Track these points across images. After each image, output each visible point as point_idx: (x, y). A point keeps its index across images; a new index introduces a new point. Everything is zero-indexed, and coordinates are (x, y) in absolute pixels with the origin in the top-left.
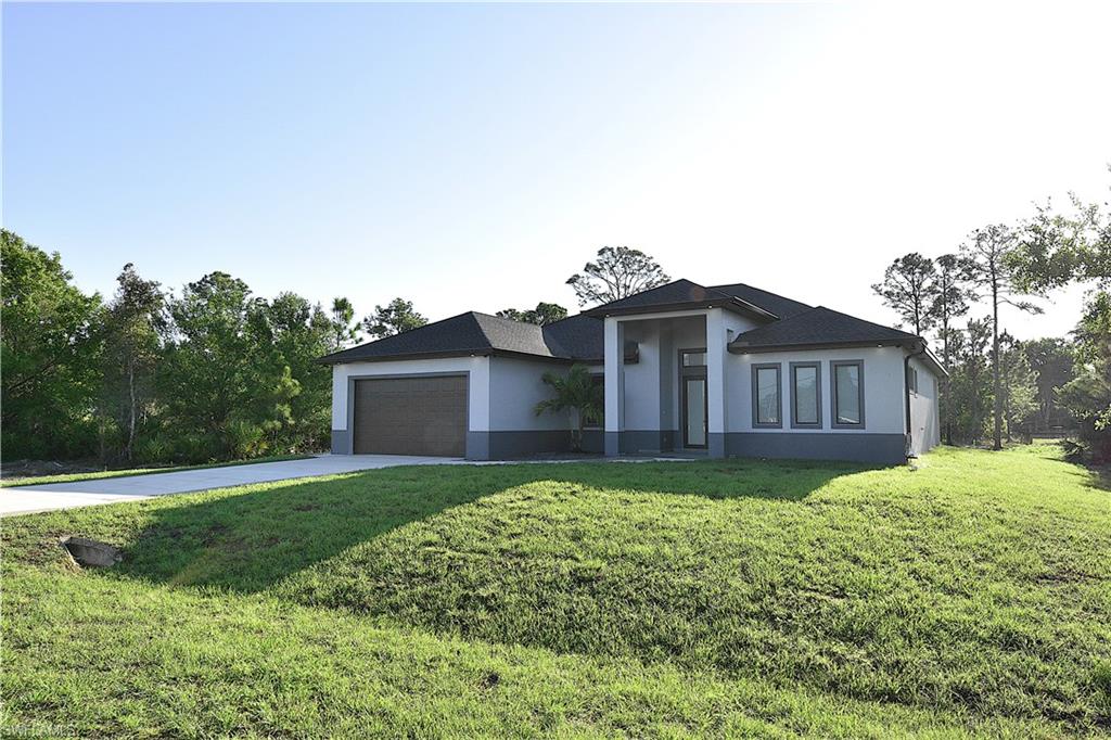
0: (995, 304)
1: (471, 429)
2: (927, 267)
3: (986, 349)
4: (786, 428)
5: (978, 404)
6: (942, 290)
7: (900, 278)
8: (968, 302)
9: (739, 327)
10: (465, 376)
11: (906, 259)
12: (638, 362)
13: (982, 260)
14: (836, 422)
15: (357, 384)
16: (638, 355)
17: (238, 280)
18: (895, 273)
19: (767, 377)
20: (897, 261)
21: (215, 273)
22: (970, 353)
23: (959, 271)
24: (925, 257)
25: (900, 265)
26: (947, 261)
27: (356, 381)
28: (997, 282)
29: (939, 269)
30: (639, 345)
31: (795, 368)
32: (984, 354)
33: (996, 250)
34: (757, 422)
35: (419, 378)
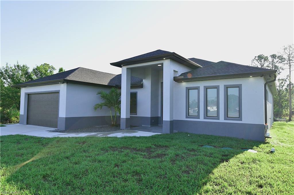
0: (290, 71)
1: (59, 117)
2: (266, 59)
3: (284, 87)
4: (202, 119)
5: (281, 105)
6: (271, 66)
7: (257, 63)
8: (281, 70)
9: (181, 70)
10: (58, 92)
11: (259, 57)
12: (143, 88)
13: (285, 56)
14: (227, 117)
15: (29, 95)
16: (143, 84)
17: (52, 66)
18: (255, 61)
19: (193, 94)
20: (256, 57)
21: (45, 64)
22: (279, 89)
23: (277, 60)
24: (265, 56)
25: (257, 58)
26: (274, 56)
27: (28, 94)
28: (291, 64)
29: (270, 59)
30: (143, 80)
31: (207, 89)
32: (283, 89)
33: (290, 53)
34: (188, 115)
35: (44, 93)
